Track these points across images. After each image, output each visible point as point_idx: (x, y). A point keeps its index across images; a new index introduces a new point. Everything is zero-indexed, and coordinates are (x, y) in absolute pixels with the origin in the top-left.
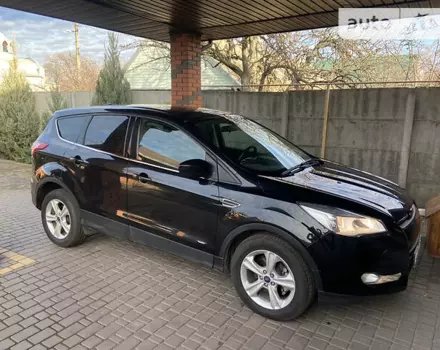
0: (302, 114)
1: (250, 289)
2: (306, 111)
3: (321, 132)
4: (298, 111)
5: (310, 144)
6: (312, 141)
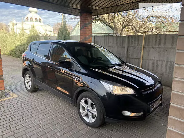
0: (133, 45)
1: (82, 113)
2: (135, 44)
3: (141, 53)
4: (132, 44)
5: (136, 58)
6: (137, 56)
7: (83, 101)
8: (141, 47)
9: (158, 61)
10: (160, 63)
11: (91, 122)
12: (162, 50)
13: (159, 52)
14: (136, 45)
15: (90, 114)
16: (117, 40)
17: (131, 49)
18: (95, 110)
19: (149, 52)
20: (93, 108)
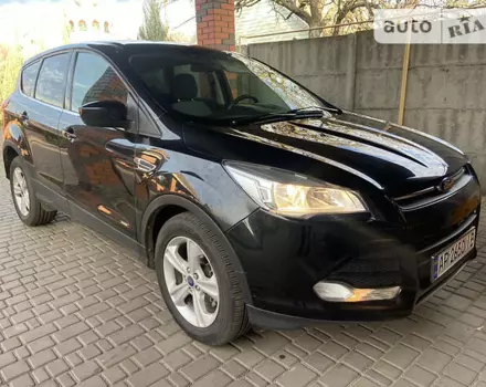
5: (384, 106)
6: (386, 102)
7: (172, 249)
8: (401, 69)
9: (456, 111)
10: (463, 119)
11: (202, 326)
12: (472, 72)
13: (461, 81)
14: (384, 61)
15: (197, 297)
16: (319, 52)
17: (367, 78)
18: (213, 280)
19: (426, 82)
20: (208, 276)
